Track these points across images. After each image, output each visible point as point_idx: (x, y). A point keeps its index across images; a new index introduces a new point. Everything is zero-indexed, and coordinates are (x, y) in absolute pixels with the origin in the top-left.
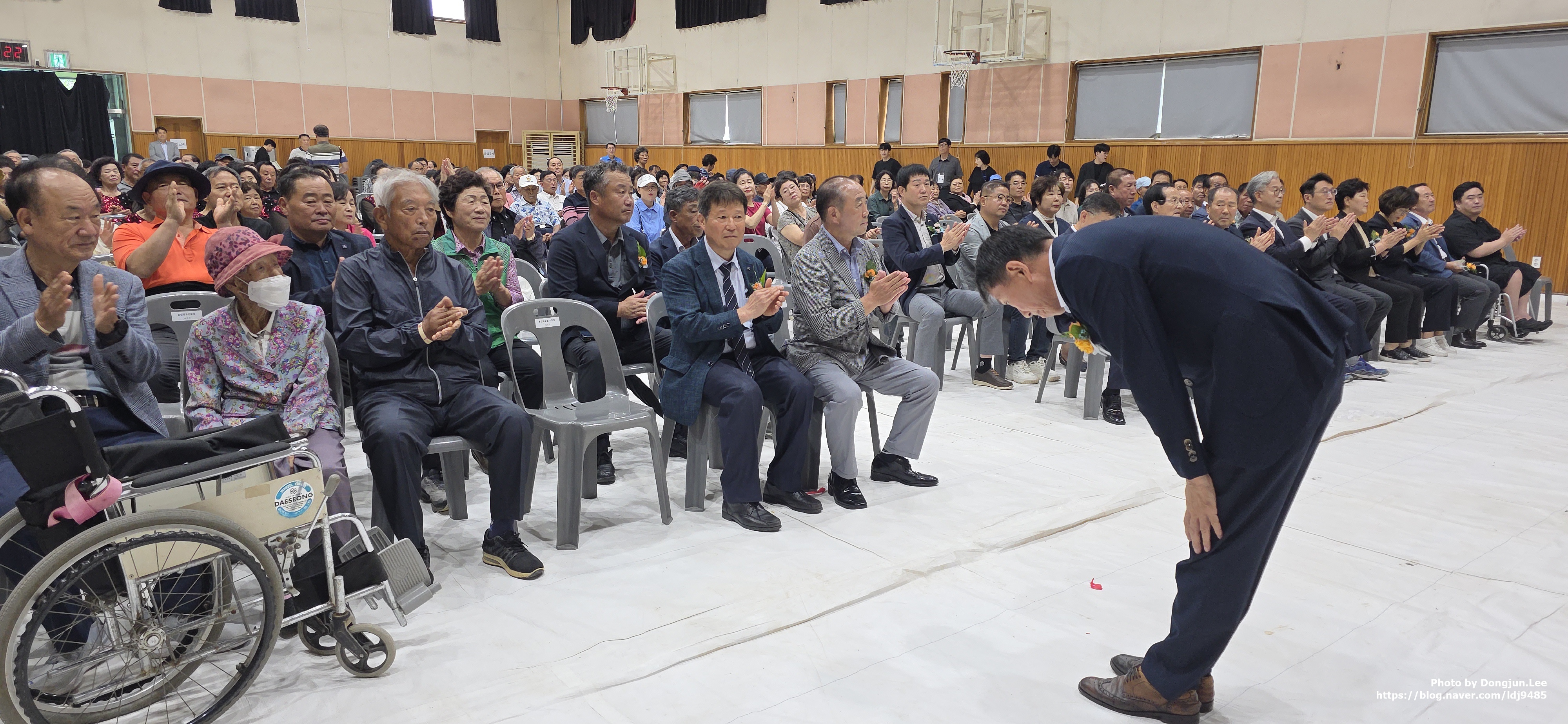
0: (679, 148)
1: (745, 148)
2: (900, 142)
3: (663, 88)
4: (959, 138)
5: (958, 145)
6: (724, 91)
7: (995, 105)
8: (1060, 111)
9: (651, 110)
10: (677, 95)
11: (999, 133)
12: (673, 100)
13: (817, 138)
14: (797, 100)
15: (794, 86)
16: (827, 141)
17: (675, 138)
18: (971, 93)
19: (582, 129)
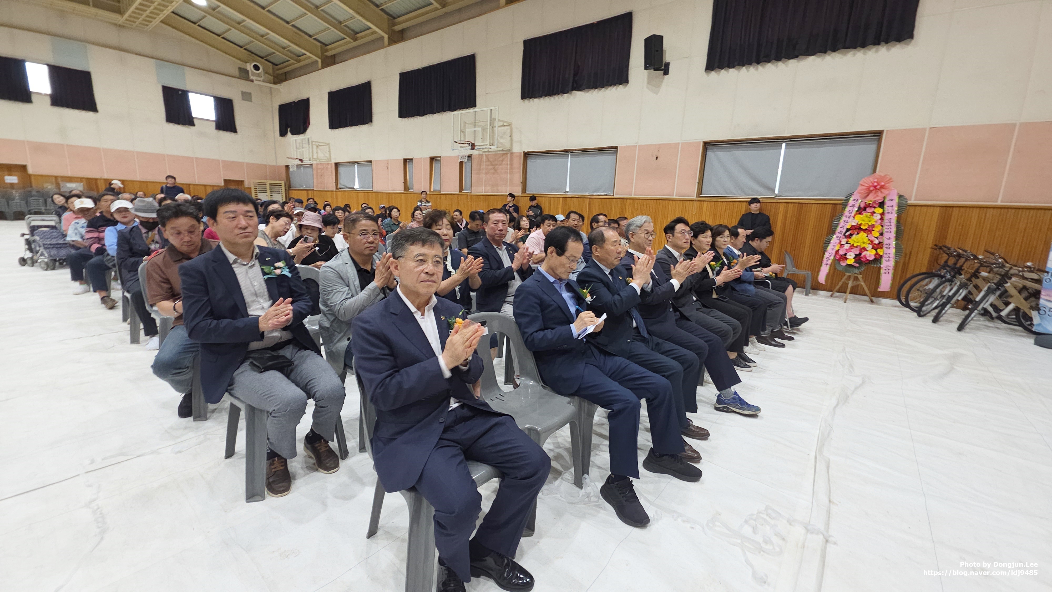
0: (332, 191)
1: (364, 192)
2: (440, 191)
3: (323, 159)
4: (469, 190)
5: (469, 194)
6: (355, 162)
7: (486, 173)
8: (518, 178)
9: (319, 171)
10: (331, 163)
11: (488, 188)
12: (330, 166)
13: (400, 188)
14: (389, 168)
15: (388, 160)
16: (405, 190)
17: (331, 186)
18: (474, 167)
19: (287, 180)
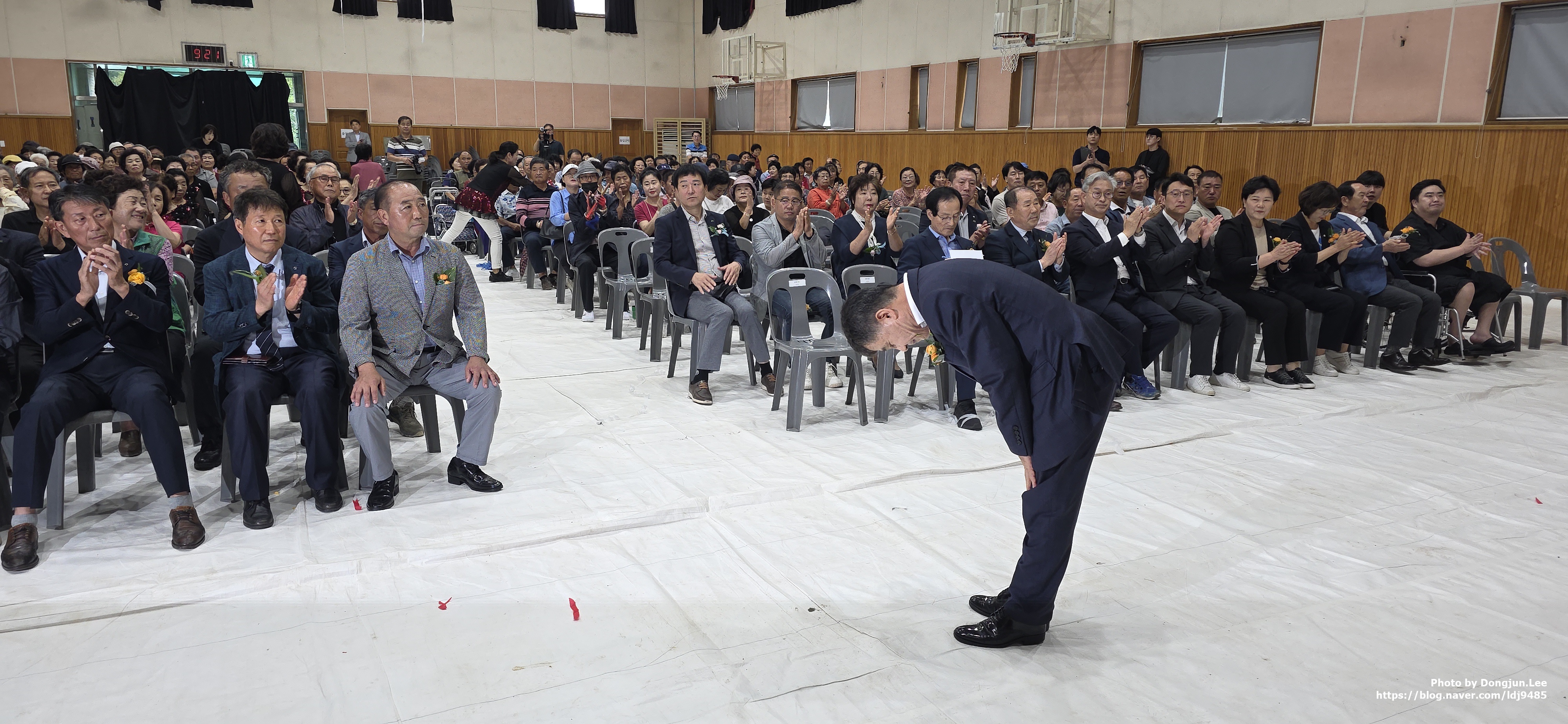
0: (785, 134)
1: (839, 133)
2: (973, 128)
3: (774, 74)
4: (1028, 122)
5: (1026, 130)
6: (826, 77)
7: (1062, 89)
8: (1121, 95)
9: (766, 95)
10: (786, 82)
11: (1064, 118)
13: (902, 123)
14: (886, 84)
15: (884, 71)
16: (911, 127)
17: (784, 124)
18: (1040, 76)
19: (710, 116)
